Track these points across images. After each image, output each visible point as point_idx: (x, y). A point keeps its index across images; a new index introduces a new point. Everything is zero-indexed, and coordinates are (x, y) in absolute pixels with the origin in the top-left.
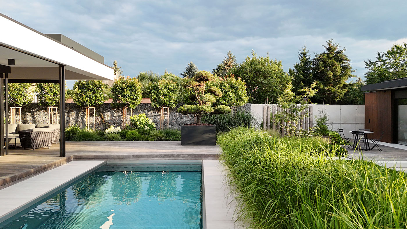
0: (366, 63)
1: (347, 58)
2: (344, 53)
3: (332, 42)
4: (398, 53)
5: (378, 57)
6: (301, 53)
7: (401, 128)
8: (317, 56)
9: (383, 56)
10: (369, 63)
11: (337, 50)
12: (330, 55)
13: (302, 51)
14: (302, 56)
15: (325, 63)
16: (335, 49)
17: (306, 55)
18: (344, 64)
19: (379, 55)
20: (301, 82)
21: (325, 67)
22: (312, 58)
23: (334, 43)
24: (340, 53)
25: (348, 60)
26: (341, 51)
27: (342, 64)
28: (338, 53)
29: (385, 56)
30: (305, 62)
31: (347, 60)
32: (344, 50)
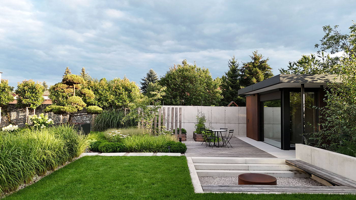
0: (280, 71)
1: (270, 66)
2: (268, 63)
3: (257, 53)
4: (306, 62)
5: (290, 66)
6: (231, 62)
8: (244, 64)
10: (282, 71)
11: (261, 60)
12: (255, 64)
13: (232, 61)
14: (232, 64)
15: (250, 70)
16: (259, 59)
17: (235, 64)
18: (267, 72)
19: (290, 64)
20: (230, 87)
21: (250, 74)
22: (240, 67)
24: (264, 62)
25: (271, 69)
26: (264, 60)
27: (266, 72)
30: (234, 70)
31: (269, 68)
32: (267, 59)
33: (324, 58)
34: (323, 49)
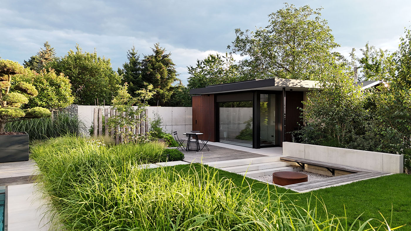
0: (189, 68)
1: (173, 62)
2: (170, 57)
3: (159, 46)
4: (213, 62)
5: (198, 64)
6: (130, 53)
7: (221, 128)
8: (145, 57)
9: (201, 63)
10: (191, 69)
11: (163, 54)
12: (157, 58)
13: (131, 51)
14: (131, 56)
15: (153, 65)
16: (162, 52)
17: (135, 56)
18: (170, 68)
19: (198, 62)
20: (131, 82)
21: (153, 69)
22: (141, 59)
23: (161, 47)
24: (166, 57)
25: (174, 65)
26: (167, 55)
27: (169, 68)
28: (164, 57)
29: (203, 63)
30: (134, 63)
31: (172, 64)
32: (170, 54)
33: (228, 59)
34: (234, 51)
